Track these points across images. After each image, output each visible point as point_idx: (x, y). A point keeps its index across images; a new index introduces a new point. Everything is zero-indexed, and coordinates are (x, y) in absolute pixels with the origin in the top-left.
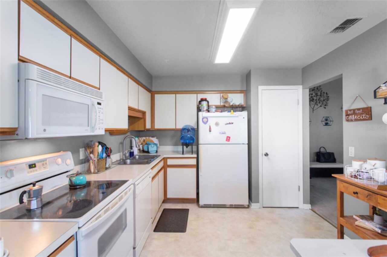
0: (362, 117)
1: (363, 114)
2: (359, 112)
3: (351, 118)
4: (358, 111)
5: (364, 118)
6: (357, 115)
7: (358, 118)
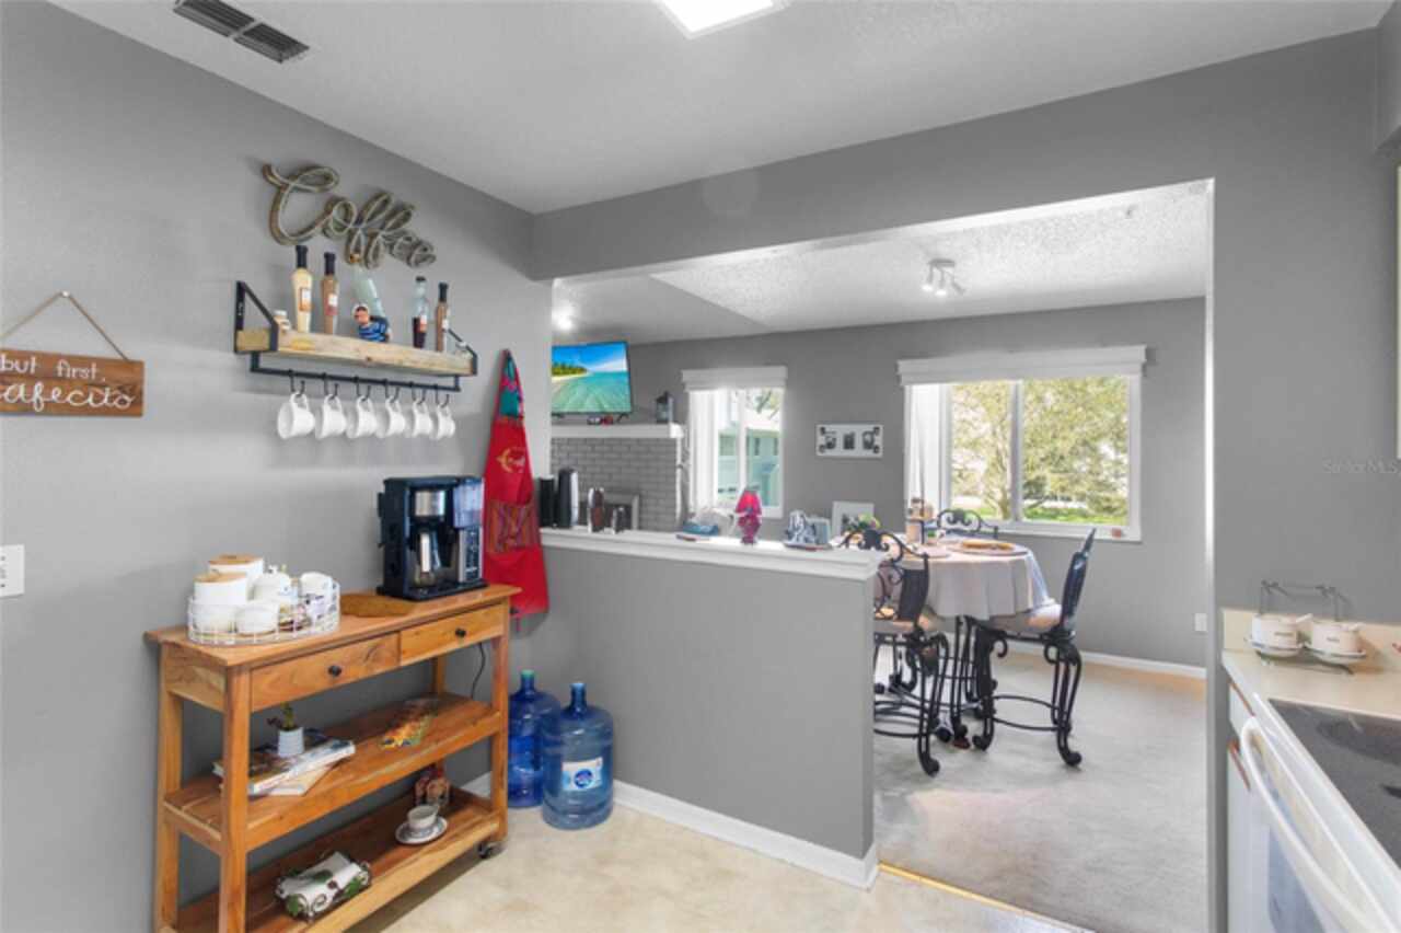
0: (98, 399)
1: (103, 386)
2: (77, 374)
3: (21, 394)
4: (74, 371)
5: (104, 406)
6: (67, 384)
7: (69, 399)
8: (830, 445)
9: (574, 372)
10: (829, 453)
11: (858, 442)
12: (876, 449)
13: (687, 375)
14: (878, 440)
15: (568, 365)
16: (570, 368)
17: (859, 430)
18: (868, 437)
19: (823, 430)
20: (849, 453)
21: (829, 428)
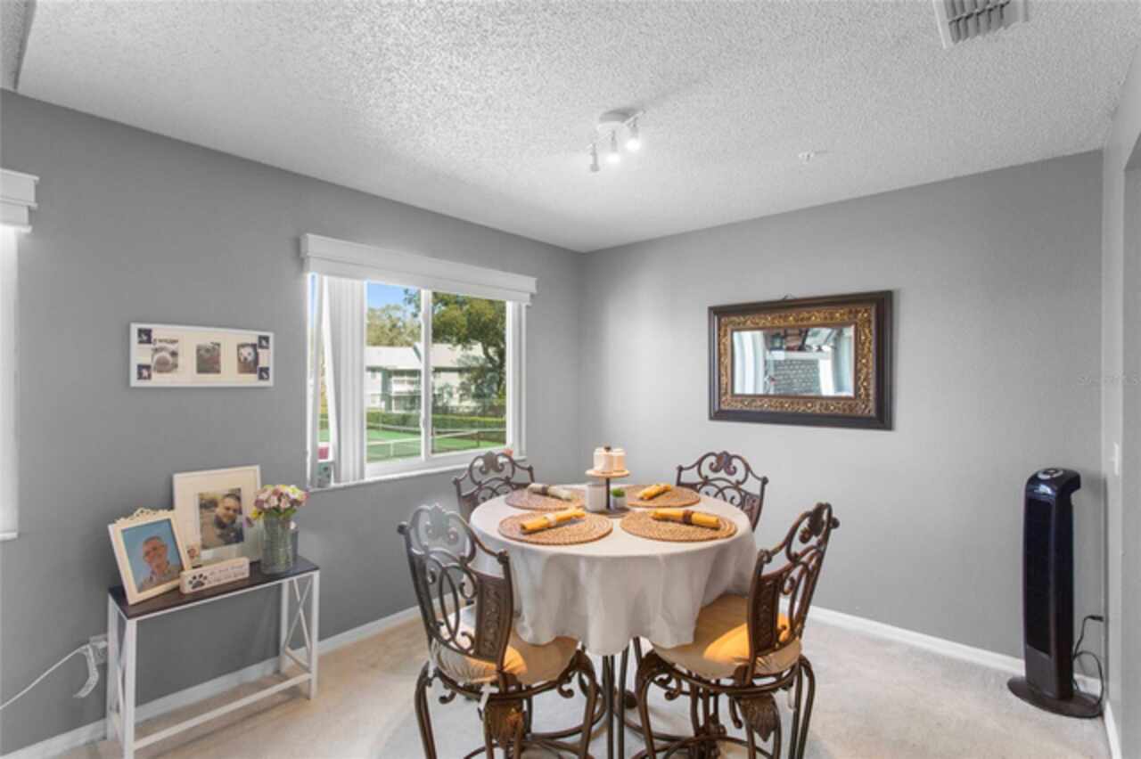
8: (164, 367)
10: (158, 380)
11: (229, 361)
12: (263, 373)
14: (266, 358)
17: (230, 342)
18: (247, 352)
19: (146, 336)
20: (209, 380)
21: (159, 331)
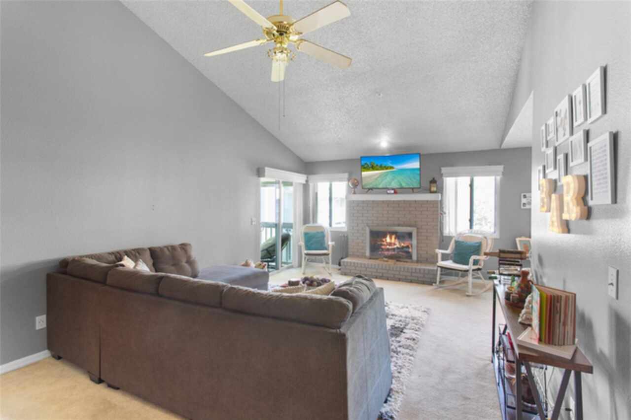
8: (529, 203)
9: (387, 169)
10: (528, 207)
13: (444, 170)
15: (383, 165)
16: (385, 167)
19: (525, 196)
21: (528, 195)
